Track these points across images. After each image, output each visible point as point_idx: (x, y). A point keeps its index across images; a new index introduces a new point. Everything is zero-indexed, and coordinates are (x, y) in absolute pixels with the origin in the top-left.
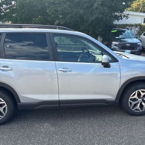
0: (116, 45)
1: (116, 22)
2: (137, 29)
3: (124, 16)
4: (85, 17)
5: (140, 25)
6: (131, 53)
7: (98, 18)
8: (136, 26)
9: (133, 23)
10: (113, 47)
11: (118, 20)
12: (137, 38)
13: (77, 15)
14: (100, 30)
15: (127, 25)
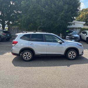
0: (68, 38)
1: (69, 27)
2: (79, 30)
3: (73, 24)
4: (54, 25)
5: (80, 28)
6: (75, 41)
7: (60, 25)
8: (79, 28)
9: (77, 27)
10: (67, 38)
11: (70, 25)
12: (78, 34)
13: (50, 23)
14: (61, 30)
15: (74, 28)
